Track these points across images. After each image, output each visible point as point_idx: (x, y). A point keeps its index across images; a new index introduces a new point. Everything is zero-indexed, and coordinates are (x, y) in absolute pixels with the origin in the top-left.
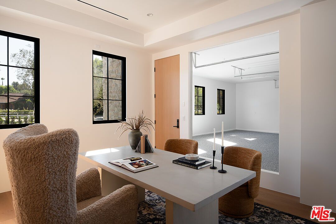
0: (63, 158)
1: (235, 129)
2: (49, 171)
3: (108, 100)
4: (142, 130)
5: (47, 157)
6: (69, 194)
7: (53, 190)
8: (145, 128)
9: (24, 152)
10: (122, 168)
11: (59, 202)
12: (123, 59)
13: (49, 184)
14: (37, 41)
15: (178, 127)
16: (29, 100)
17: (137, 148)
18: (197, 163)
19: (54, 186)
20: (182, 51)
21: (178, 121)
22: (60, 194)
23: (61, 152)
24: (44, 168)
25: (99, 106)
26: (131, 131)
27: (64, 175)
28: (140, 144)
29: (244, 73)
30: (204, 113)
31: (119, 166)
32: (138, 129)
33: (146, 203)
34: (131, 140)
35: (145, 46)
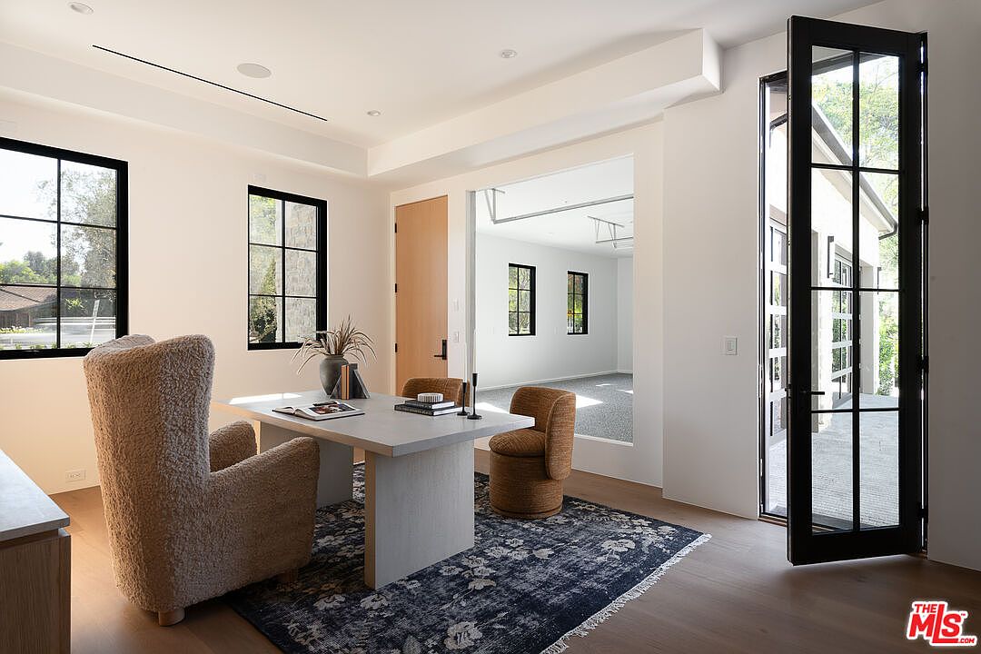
0: (189, 379)
1: (614, 371)
2: (165, 399)
3: (284, 296)
4: (349, 356)
5: (163, 377)
6: (198, 438)
7: (172, 430)
8: (354, 352)
9: (127, 369)
10: (297, 416)
11: (180, 448)
12: (321, 206)
13: (166, 420)
14: (121, 168)
15: (444, 356)
16: (75, 302)
17: (335, 390)
18: (434, 407)
19: (174, 423)
20: (451, 187)
21: (445, 343)
22: (183, 437)
23: (186, 370)
24: (159, 393)
25: (268, 315)
26: (325, 357)
27: (190, 406)
28: (341, 382)
29: (620, 233)
30: (533, 332)
31: (291, 414)
32: (339, 353)
33: (355, 502)
34: (324, 376)
35: (369, 175)
